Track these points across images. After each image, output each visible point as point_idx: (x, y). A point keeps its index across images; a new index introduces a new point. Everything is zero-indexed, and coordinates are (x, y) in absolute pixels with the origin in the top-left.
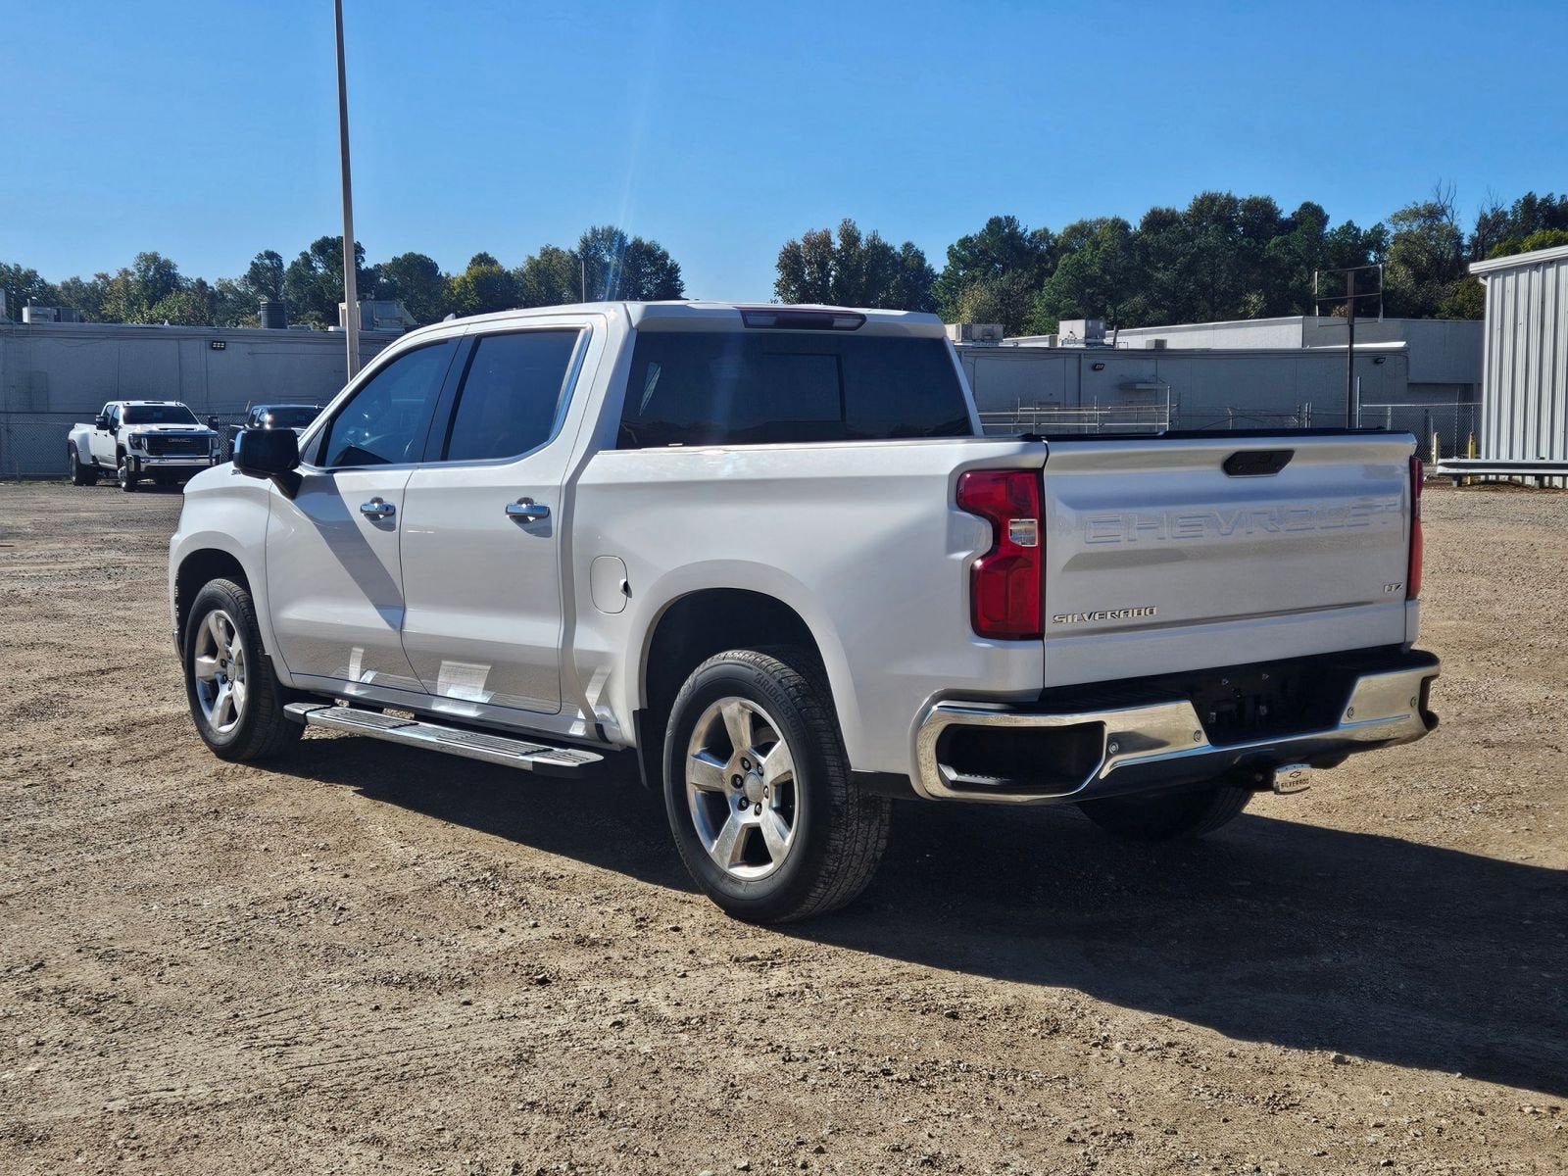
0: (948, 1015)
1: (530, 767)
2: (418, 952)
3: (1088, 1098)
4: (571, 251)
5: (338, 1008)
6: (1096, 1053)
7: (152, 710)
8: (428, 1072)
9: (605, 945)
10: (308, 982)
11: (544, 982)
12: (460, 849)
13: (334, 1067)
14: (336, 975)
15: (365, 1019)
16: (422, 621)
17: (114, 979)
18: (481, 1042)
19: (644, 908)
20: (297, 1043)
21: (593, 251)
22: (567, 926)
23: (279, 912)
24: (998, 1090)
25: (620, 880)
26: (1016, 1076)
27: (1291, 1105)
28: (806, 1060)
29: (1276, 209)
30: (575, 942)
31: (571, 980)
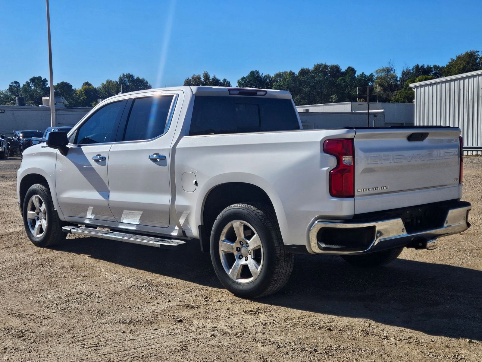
0: (328, 329)
1: (159, 246)
2: (131, 312)
3: (390, 358)
4: (116, 81)
5: (110, 332)
6: (385, 342)
7: (7, 230)
8: (151, 355)
9: (197, 307)
10: (96, 323)
11: (180, 321)
12: (133, 275)
13: (116, 354)
14: (105, 321)
15: (121, 336)
16: (115, 197)
17: (25, 324)
18: (166, 343)
19: (205, 294)
20: (100, 346)
21: (123, 81)
22: (181, 301)
23: (77, 299)
24: (357, 356)
25: (193, 285)
26: (362, 350)
27: (462, 358)
28: (285, 347)
29: (340, 69)
30: (186, 307)
31: (190, 320)
